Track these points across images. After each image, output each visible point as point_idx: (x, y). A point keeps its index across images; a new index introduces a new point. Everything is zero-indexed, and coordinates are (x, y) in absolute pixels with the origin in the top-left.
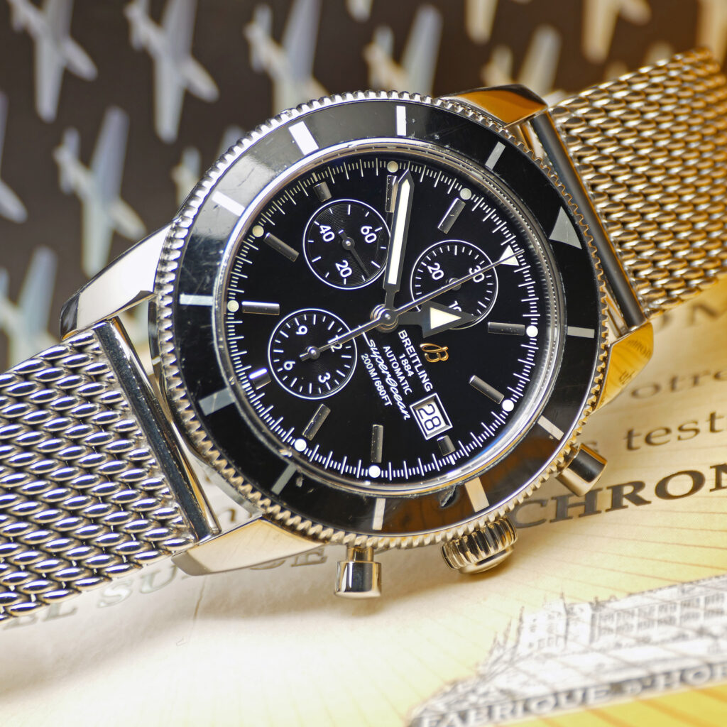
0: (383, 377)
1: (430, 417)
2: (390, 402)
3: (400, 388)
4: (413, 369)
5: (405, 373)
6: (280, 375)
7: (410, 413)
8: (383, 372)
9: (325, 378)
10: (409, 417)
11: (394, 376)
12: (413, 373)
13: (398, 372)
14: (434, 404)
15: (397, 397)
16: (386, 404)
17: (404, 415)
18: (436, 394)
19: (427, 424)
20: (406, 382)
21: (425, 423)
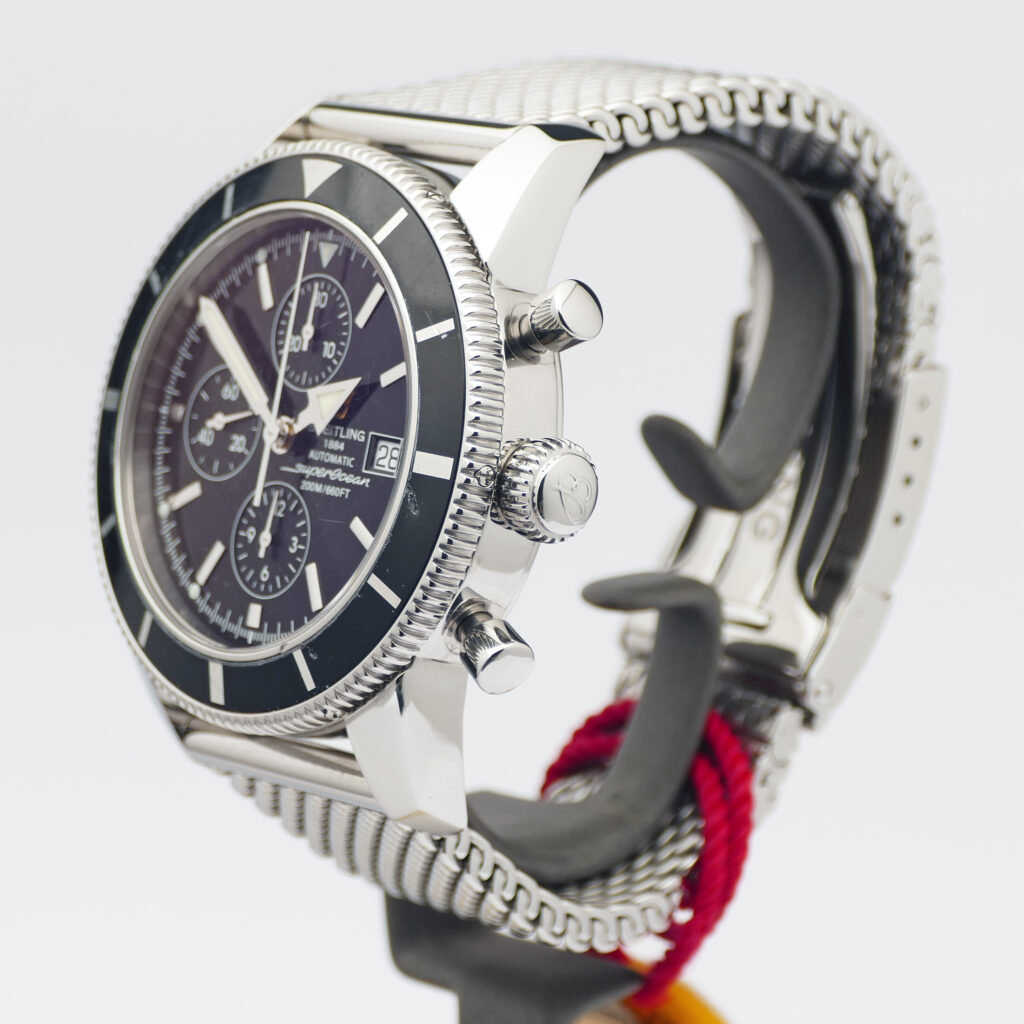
0: (326, 481)
1: (389, 457)
2: (348, 491)
3: (346, 470)
4: (341, 440)
5: (337, 453)
6: (266, 592)
7: (367, 476)
8: (324, 476)
9: (295, 544)
10: (368, 480)
11: (332, 466)
12: (343, 444)
13: (333, 459)
14: (381, 443)
15: (350, 479)
16: (347, 496)
17: (364, 484)
18: (371, 433)
19: (392, 465)
20: (345, 458)
21: (390, 468)
